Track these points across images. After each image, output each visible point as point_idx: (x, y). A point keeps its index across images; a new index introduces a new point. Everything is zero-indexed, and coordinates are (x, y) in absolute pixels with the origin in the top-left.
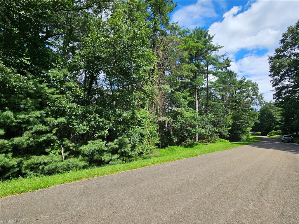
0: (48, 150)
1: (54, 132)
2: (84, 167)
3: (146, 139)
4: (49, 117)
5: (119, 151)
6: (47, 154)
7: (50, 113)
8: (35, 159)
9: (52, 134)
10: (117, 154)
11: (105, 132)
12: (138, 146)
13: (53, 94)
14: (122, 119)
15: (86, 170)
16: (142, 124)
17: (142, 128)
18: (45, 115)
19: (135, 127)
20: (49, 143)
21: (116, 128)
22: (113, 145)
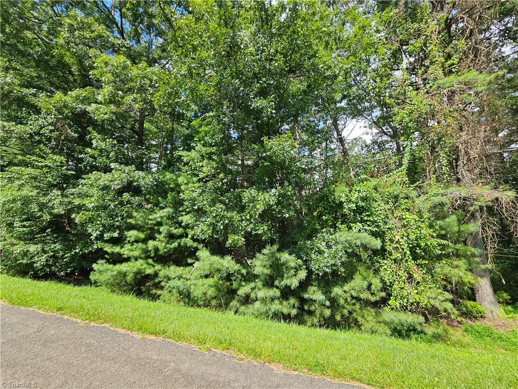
1: (190, 236)
3: (395, 261)
5: (276, 283)
9: (188, 239)
10: (277, 288)
16: (365, 218)
17: (368, 228)
19: (343, 226)
21: (255, 231)
22: (259, 264)
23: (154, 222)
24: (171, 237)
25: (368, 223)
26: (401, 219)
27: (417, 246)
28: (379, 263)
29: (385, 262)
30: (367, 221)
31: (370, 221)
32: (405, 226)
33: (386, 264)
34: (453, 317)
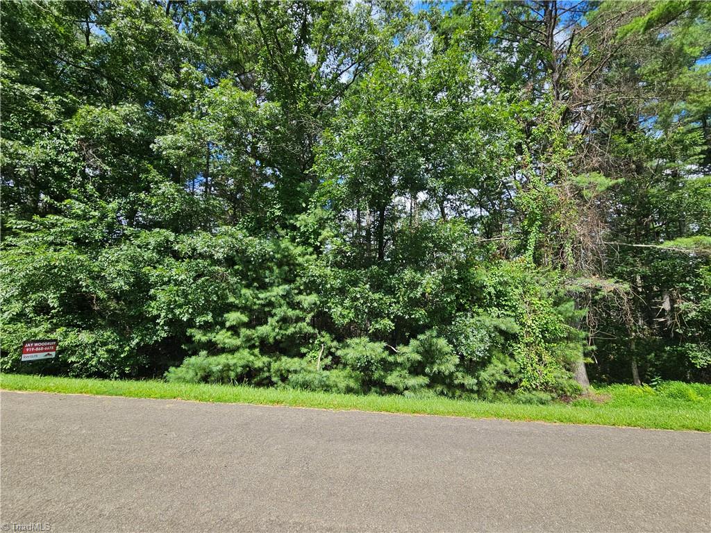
0: (303, 350)
1: (308, 320)
2: (349, 390)
3: (527, 345)
4: (302, 294)
5: (427, 370)
6: (302, 356)
7: (302, 288)
8: (287, 362)
9: (305, 324)
10: (425, 375)
11: (387, 324)
12: (496, 363)
13: (303, 254)
14: (419, 293)
15: (352, 398)
16: (504, 303)
17: (505, 313)
18: (296, 291)
19: (481, 310)
20: (306, 339)
21: (410, 315)
22: (409, 352)
23: (262, 302)
24: (285, 321)
25: (506, 308)
26: (530, 304)
27: (546, 330)
28: (513, 347)
29: (519, 345)
30: (505, 305)
31: (508, 305)
32: (534, 311)
33: (519, 348)
34: (568, 394)
